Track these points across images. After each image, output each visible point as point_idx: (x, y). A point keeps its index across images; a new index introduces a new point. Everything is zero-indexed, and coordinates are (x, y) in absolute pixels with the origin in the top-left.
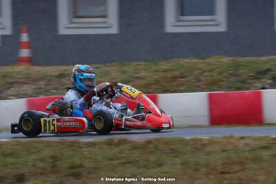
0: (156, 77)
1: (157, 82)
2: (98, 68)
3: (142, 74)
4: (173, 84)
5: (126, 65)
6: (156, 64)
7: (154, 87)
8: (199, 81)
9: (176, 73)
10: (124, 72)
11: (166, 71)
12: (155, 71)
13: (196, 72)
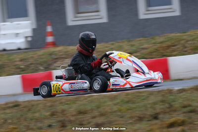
0: (155, 47)
1: (157, 50)
2: (112, 44)
3: (145, 46)
4: (168, 51)
5: (132, 41)
6: (152, 38)
7: (155, 54)
8: (186, 47)
9: (169, 43)
10: (132, 46)
11: (161, 43)
12: (154, 43)
13: (182, 42)
